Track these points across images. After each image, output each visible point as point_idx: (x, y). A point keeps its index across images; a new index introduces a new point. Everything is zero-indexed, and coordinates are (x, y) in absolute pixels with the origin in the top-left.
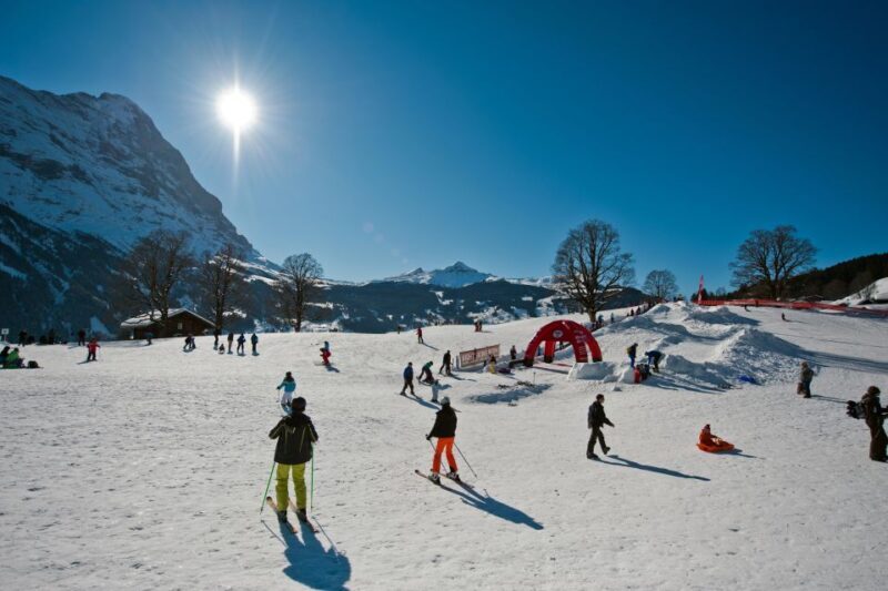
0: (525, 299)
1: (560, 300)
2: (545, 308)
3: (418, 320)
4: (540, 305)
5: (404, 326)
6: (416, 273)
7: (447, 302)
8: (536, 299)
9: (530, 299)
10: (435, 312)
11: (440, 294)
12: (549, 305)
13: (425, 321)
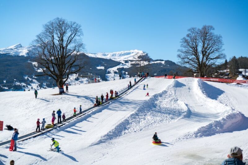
0: (99, 68)
1: (123, 69)
2: (112, 75)
3: (18, 84)
4: (109, 73)
5: (6, 88)
6: (17, 47)
7: (40, 70)
8: (106, 68)
9: (103, 68)
10: (31, 78)
11: (35, 63)
12: (115, 73)
13: (23, 84)
